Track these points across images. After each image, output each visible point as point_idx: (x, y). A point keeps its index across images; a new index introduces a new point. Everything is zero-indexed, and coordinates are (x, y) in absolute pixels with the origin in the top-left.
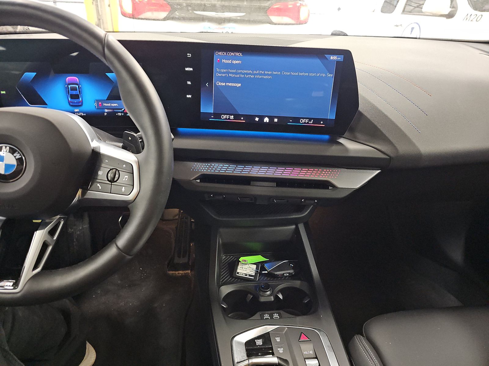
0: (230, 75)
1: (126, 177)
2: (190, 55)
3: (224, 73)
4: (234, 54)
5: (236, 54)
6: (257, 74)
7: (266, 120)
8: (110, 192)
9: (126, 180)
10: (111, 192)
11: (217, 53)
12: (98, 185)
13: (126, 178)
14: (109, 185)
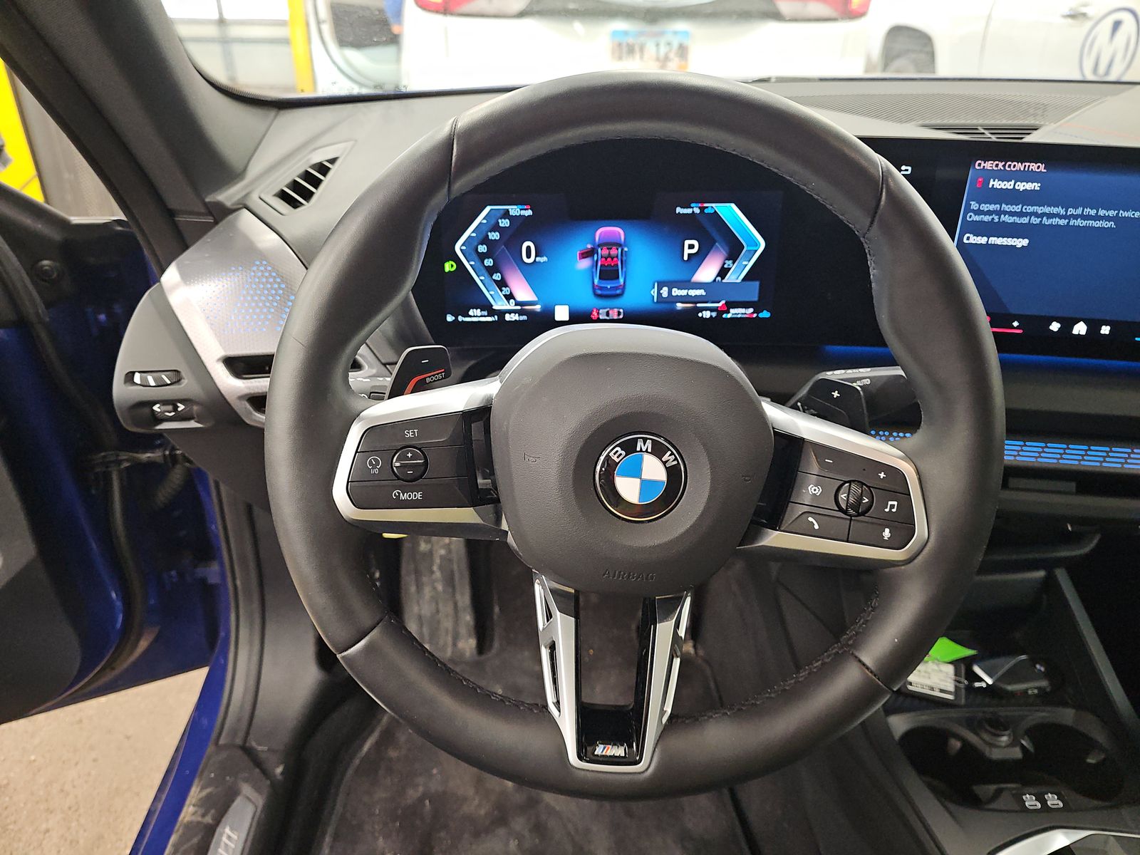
0: (1003, 218)
1: (890, 503)
2: (907, 170)
3: (989, 213)
4: (1025, 166)
5: (1029, 166)
6: (1076, 217)
7: (1080, 329)
8: (846, 539)
9: (894, 510)
10: (850, 539)
11: (980, 165)
12: (810, 519)
13: (892, 506)
14: (844, 521)
